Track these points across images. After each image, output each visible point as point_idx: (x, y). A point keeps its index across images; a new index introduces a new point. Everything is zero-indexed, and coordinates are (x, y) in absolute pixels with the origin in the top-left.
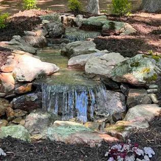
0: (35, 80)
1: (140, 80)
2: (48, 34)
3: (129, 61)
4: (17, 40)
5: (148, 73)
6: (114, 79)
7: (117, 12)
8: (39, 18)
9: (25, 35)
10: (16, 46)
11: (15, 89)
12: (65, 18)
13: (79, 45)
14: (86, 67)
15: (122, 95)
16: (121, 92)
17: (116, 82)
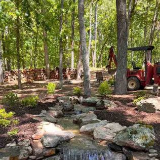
0: (58, 145)
1: (140, 145)
2: (64, 109)
3: (128, 130)
4: (44, 114)
5: (146, 140)
6: (117, 143)
7: (103, 94)
8: (57, 99)
9: (49, 110)
10: (44, 118)
11: (43, 152)
12: (73, 98)
13: (85, 116)
14: (95, 134)
15: (123, 155)
16: (123, 153)
17: (119, 146)
